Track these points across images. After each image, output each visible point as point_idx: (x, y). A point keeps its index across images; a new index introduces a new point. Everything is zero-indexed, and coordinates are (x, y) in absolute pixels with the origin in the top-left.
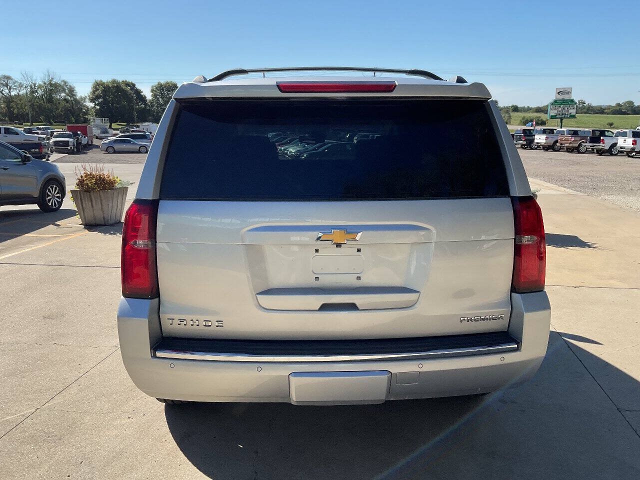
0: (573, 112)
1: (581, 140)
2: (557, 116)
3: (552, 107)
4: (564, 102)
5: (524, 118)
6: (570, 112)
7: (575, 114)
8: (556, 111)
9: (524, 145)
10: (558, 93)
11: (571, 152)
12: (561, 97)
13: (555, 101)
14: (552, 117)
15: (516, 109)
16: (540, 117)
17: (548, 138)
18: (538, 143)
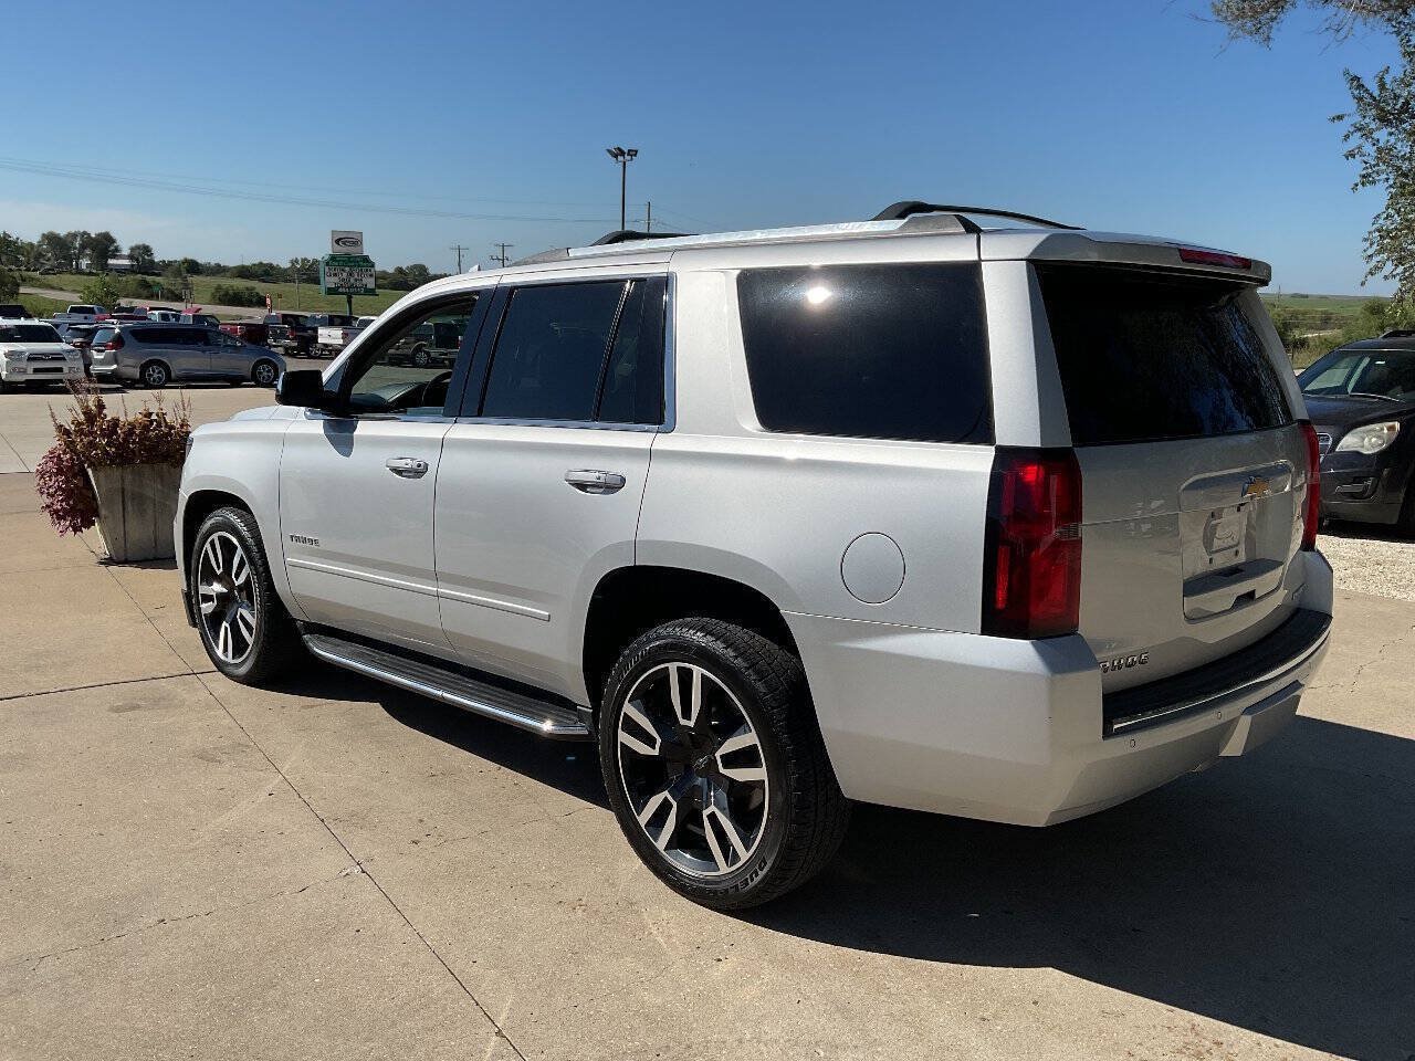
0: (370, 283)
1: (419, 340)
2: (340, 290)
3: (327, 268)
4: (349, 258)
5: (219, 288)
6: (364, 282)
7: (373, 286)
8: (336, 279)
9: (294, 348)
10: (337, 241)
11: (399, 365)
12: (342, 249)
13: (333, 258)
14: (331, 291)
15: (193, 267)
16: (254, 288)
17: (347, 334)
18: (326, 345)
